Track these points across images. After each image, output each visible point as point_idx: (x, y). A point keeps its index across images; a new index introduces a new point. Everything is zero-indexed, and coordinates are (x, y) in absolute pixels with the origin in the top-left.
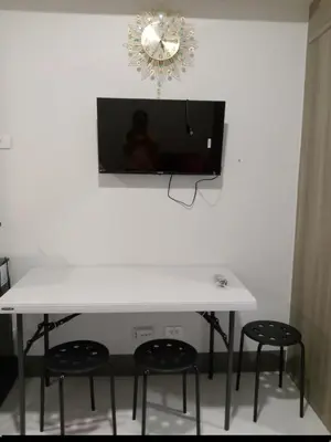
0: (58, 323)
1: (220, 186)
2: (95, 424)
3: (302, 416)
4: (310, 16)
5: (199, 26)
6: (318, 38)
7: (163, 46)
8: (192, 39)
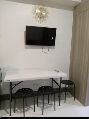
0: (17, 84)
1: (54, 49)
2: (28, 109)
3: (74, 100)
4: (74, 10)
5: (50, 9)
6: (76, 15)
7: (41, 14)
8: (48, 12)
